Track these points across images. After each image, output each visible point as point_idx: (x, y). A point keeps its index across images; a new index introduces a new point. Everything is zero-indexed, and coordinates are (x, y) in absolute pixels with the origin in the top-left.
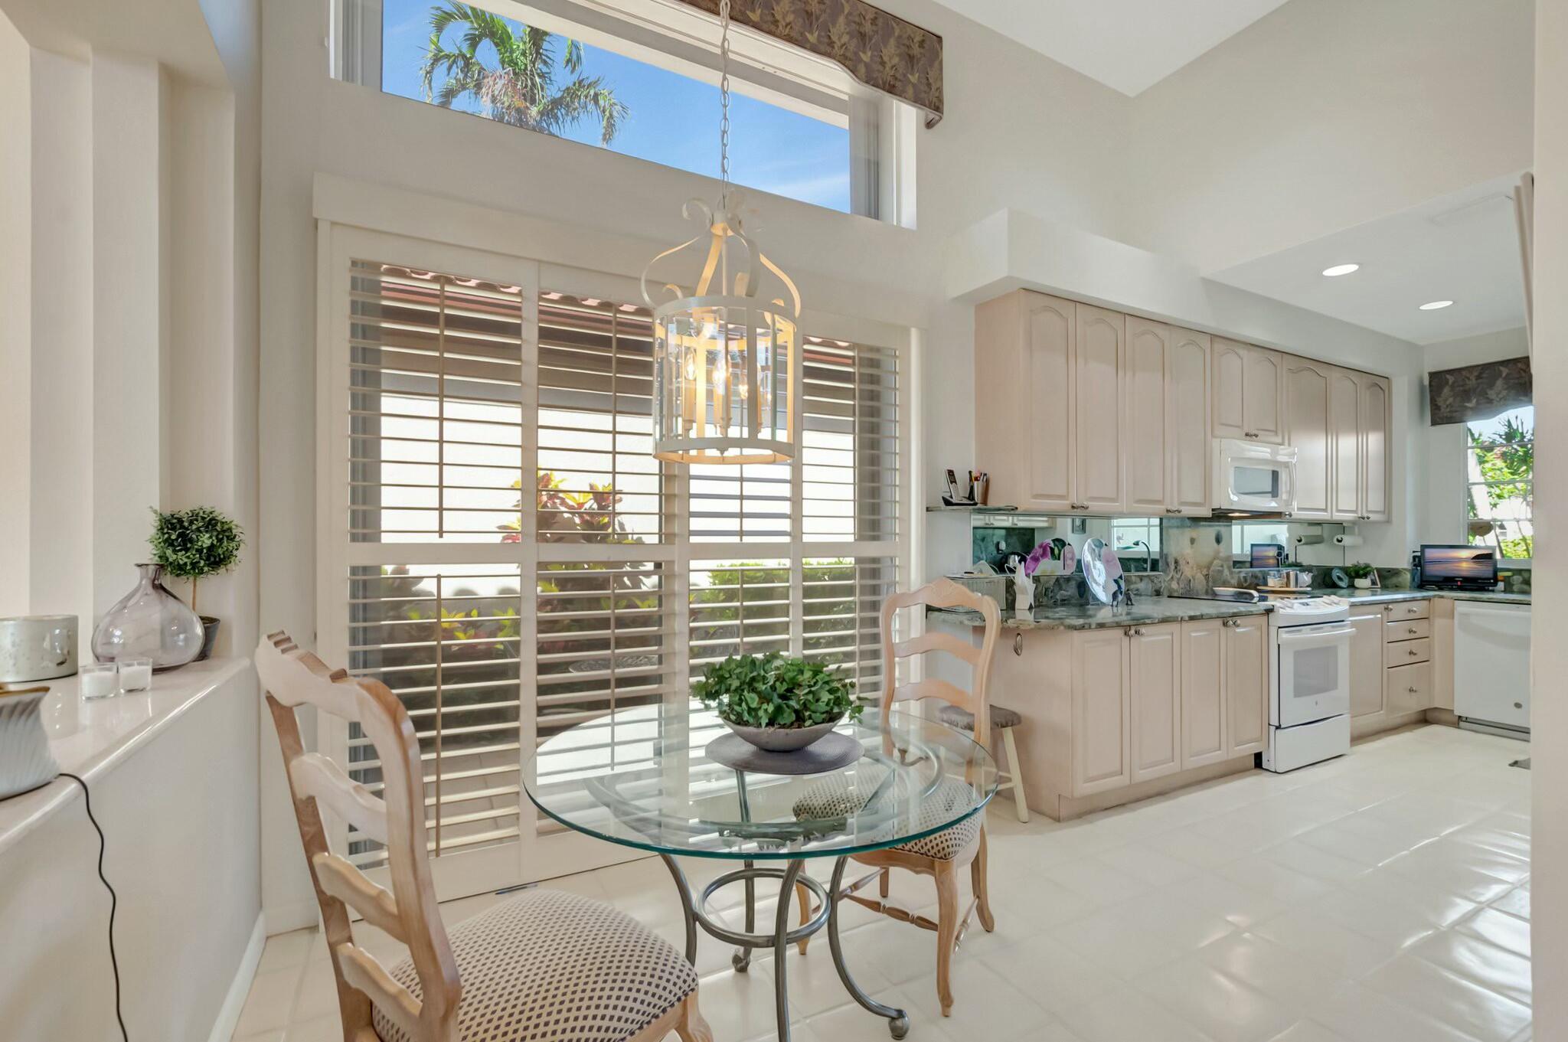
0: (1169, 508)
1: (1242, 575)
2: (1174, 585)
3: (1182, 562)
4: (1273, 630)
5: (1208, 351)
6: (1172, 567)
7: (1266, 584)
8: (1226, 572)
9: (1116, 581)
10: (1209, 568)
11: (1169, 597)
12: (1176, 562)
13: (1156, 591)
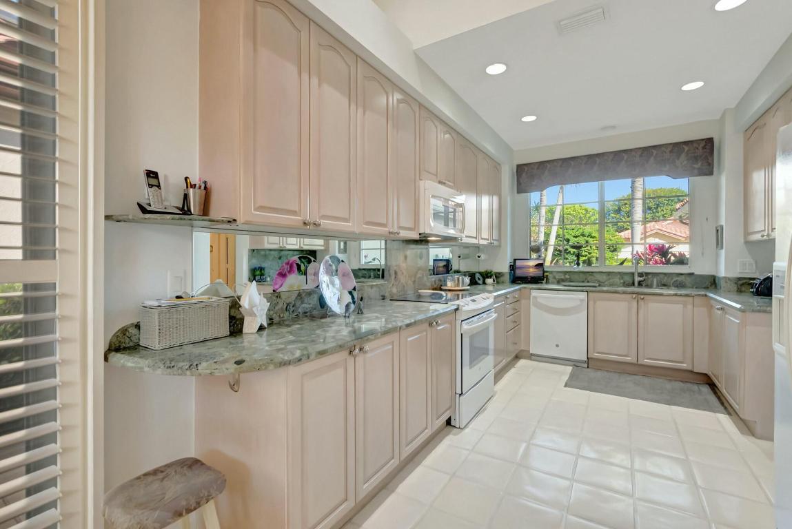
0: (391, 230)
1: (433, 279)
2: (394, 290)
3: (399, 273)
4: (458, 323)
5: (417, 115)
6: (393, 277)
7: (446, 285)
8: (425, 278)
9: (350, 293)
10: (415, 276)
11: (391, 300)
12: (396, 273)
13: (382, 296)
